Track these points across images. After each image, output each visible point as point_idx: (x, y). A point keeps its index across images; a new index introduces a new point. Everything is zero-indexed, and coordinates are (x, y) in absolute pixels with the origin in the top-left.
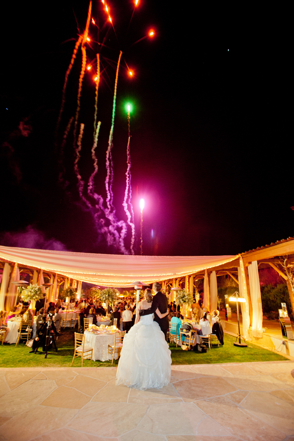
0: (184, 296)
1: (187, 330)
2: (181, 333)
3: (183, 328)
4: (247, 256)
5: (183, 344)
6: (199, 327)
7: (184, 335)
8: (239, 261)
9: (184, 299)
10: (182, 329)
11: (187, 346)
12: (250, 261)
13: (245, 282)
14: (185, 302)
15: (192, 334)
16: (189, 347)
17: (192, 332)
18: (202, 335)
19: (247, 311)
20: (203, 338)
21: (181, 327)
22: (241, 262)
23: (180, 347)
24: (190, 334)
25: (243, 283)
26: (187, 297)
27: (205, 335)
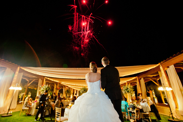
0: (128, 89)
1: (132, 108)
2: (128, 110)
3: (129, 107)
4: (165, 63)
5: (131, 118)
6: (140, 107)
7: (131, 112)
8: (160, 68)
9: (128, 90)
10: (129, 109)
11: (134, 120)
12: (168, 66)
13: (166, 79)
14: (128, 92)
15: (137, 111)
16: (135, 120)
17: (136, 110)
18: (143, 112)
19: (172, 98)
20: (144, 115)
21: (128, 107)
22: (161, 68)
23: (129, 120)
24: (135, 111)
25: (165, 80)
26: (129, 89)
27: (145, 112)
